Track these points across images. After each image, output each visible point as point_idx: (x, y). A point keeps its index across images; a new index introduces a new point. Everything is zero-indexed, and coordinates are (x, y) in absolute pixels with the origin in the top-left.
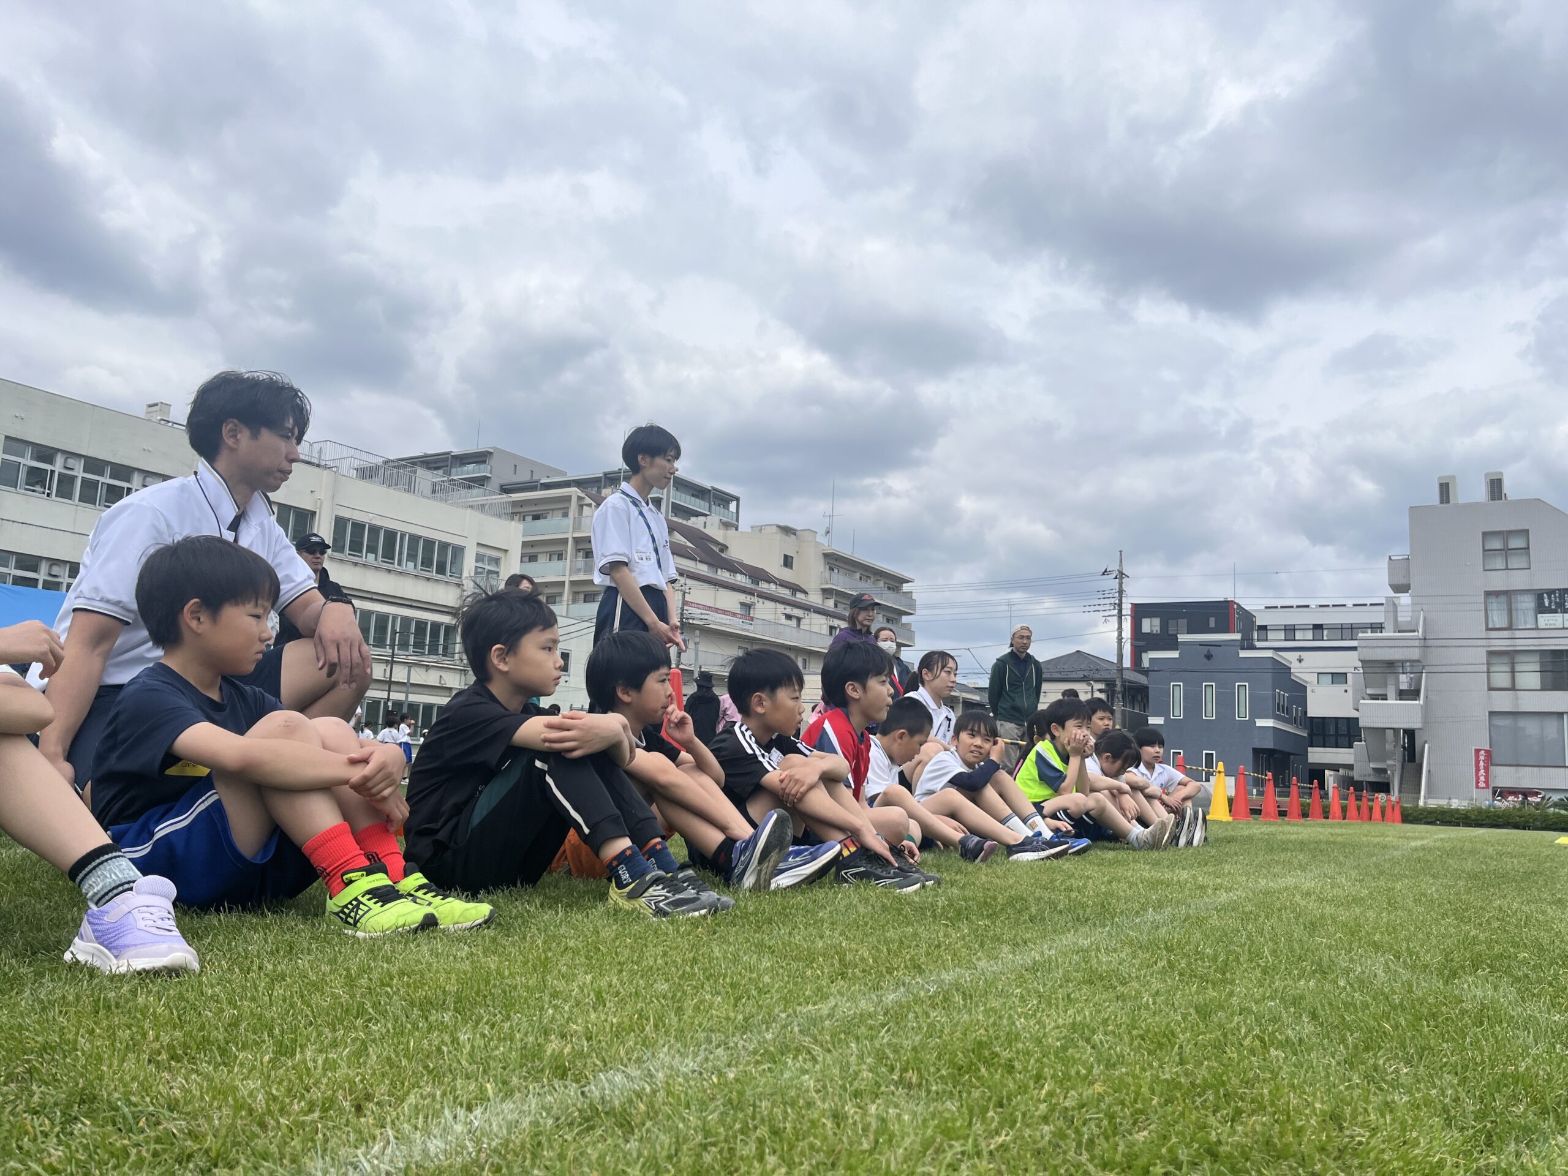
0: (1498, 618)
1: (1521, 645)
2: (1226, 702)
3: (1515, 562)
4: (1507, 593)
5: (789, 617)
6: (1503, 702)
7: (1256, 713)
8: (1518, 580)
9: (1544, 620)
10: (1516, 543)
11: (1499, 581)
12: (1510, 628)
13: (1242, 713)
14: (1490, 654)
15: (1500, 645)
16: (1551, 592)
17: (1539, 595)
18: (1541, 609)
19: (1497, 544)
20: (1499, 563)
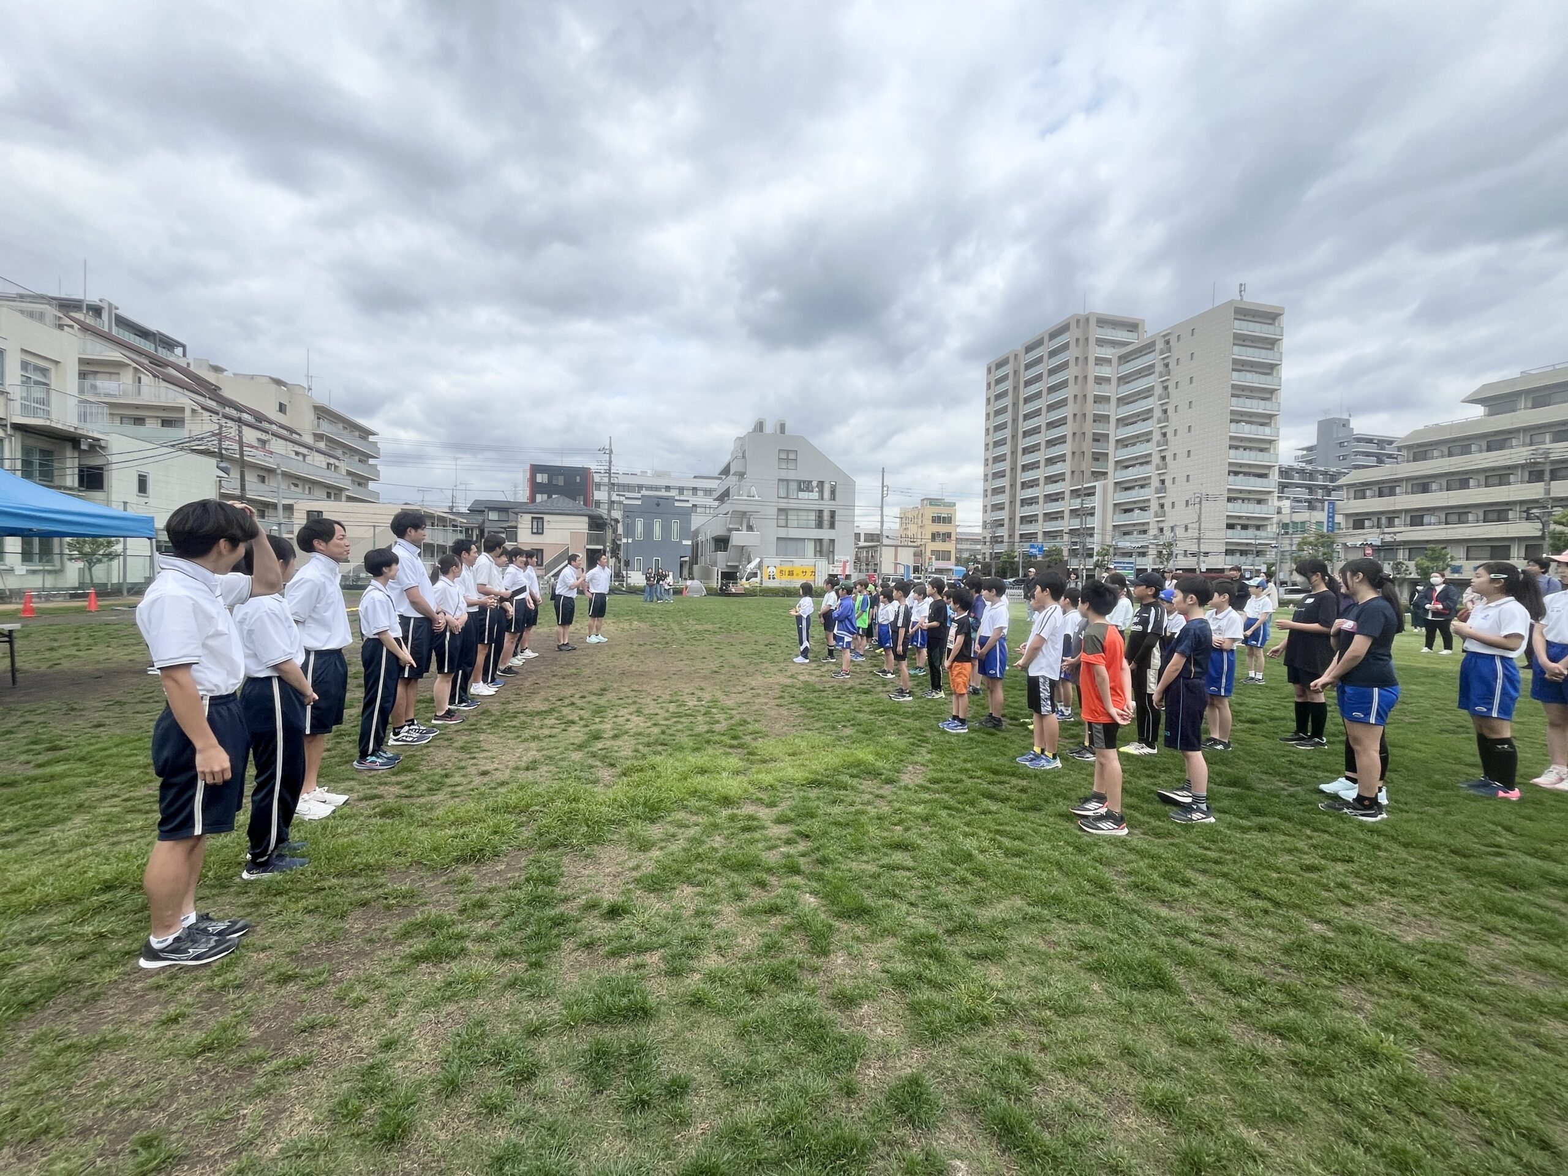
0: (783, 493)
1: (791, 506)
2: (667, 529)
3: (791, 465)
4: (787, 481)
5: (297, 453)
6: (783, 533)
7: (681, 539)
8: (792, 475)
9: (801, 495)
10: (792, 456)
11: (784, 475)
12: (787, 498)
13: (675, 538)
14: (779, 510)
15: (783, 506)
16: (804, 482)
17: (799, 482)
18: (800, 490)
19: (783, 456)
20: (784, 466)
